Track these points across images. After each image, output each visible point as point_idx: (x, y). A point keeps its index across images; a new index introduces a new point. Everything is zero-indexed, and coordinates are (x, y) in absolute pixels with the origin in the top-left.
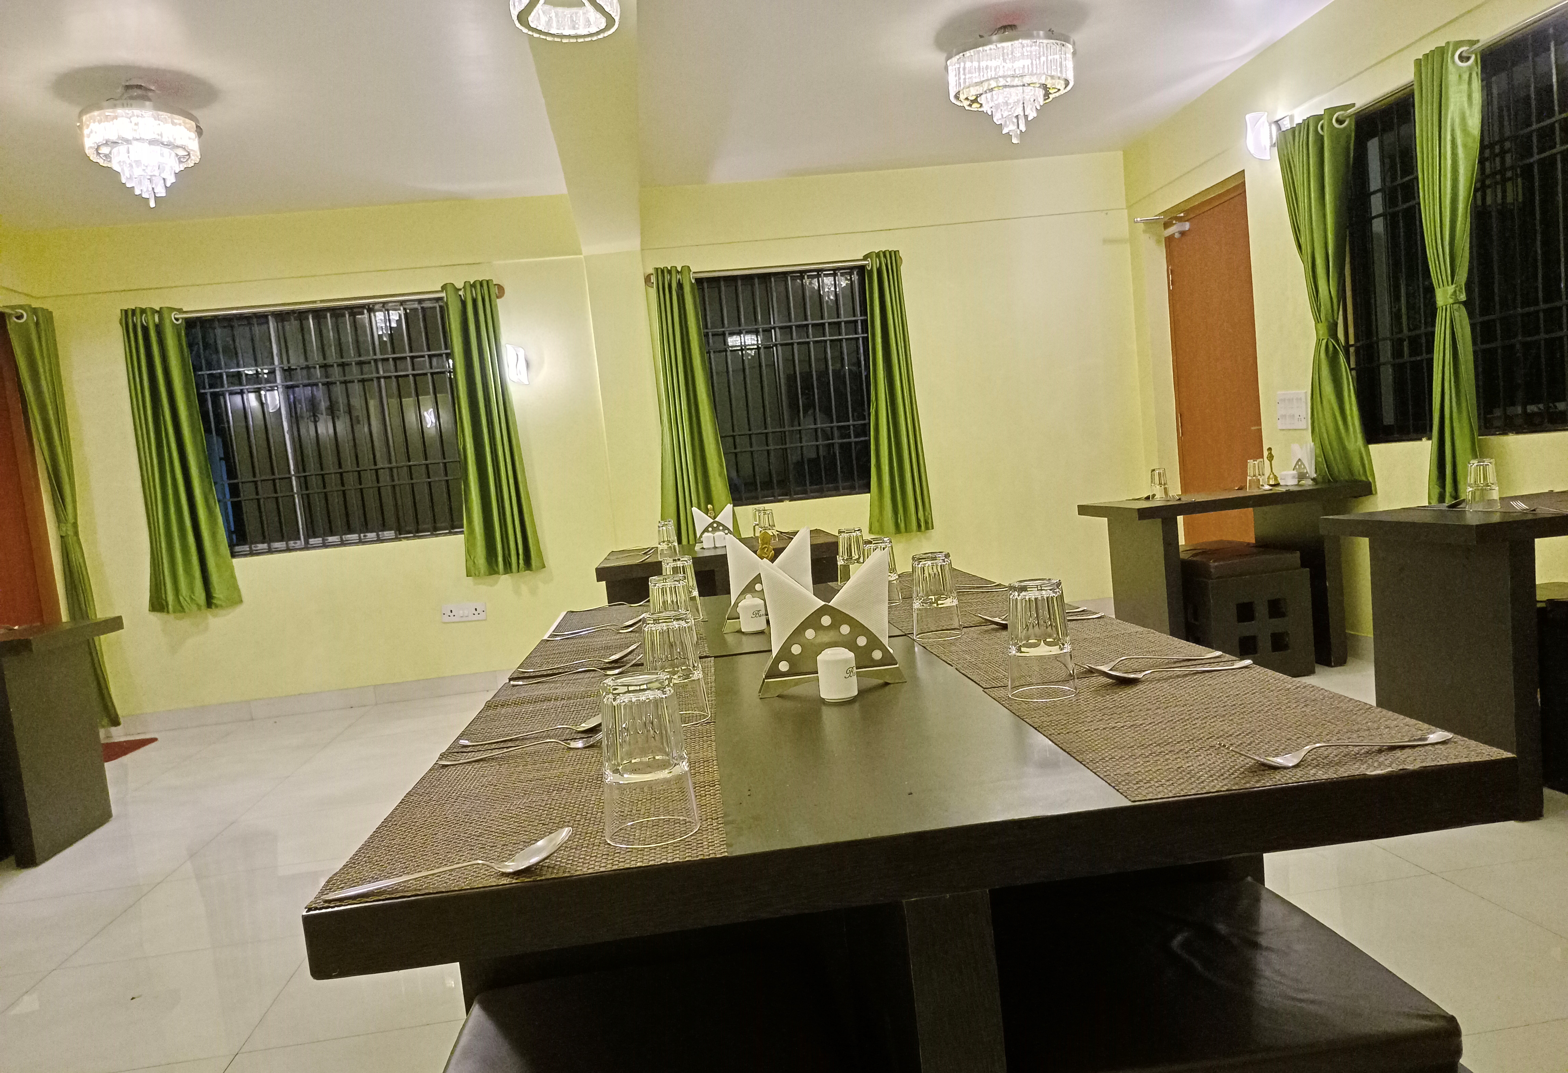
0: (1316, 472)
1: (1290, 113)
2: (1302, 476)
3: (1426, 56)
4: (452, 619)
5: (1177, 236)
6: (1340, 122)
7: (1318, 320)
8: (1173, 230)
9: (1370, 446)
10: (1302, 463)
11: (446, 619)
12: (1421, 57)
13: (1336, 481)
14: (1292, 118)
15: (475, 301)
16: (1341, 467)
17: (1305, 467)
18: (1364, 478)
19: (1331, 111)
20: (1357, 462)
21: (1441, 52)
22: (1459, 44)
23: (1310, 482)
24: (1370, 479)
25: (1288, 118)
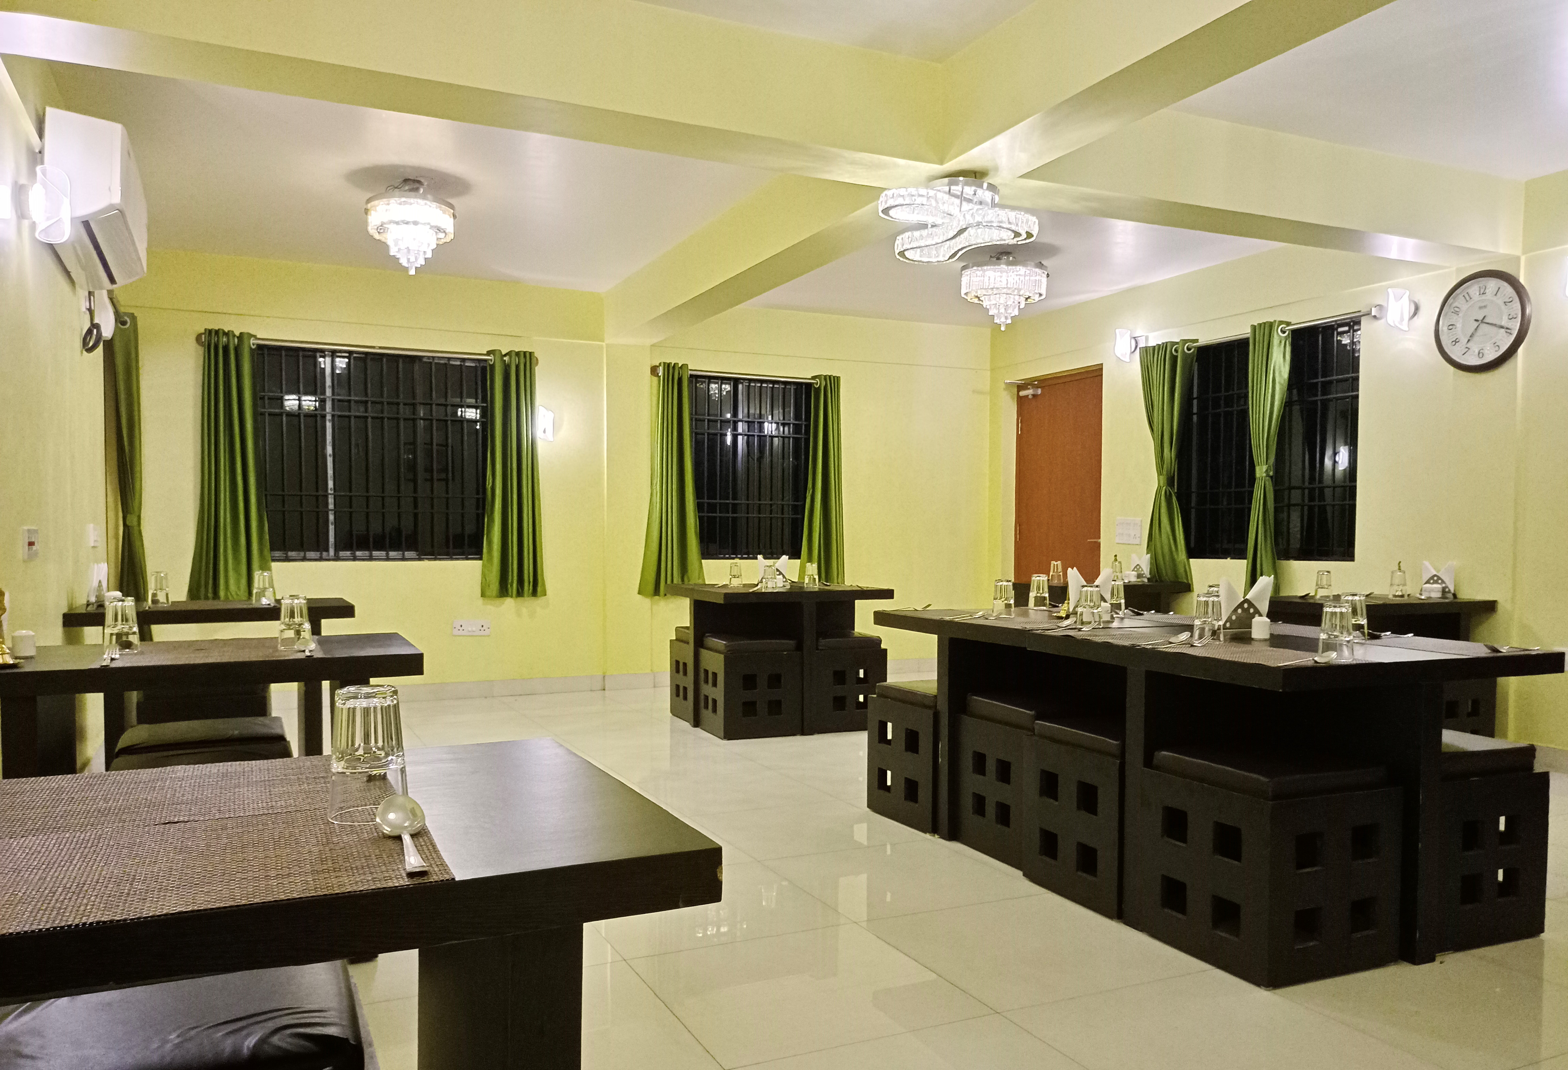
0: (1150, 574)
1: (1146, 334)
2: (1139, 576)
3: (1260, 325)
4: (461, 632)
5: (1030, 397)
6: (1189, 349)
7: (1160, 473)
8: (1029, 392)
9: (1191, 560)
10: (1140, 567)
11: (456, 632)
12: (1256, 324)
13: (1161, 581)
14: (1147, 338)
15: (517, 367)
16: (1169, 572)
17: (1142, 570)
18: (1185, 581)
19: (1185, 341)
20: (1181, 570)
21: (1271, 325)
22: (1281, 322)
23: (1146, 580)
24: (1190, 582)
25: (1144, 337)
